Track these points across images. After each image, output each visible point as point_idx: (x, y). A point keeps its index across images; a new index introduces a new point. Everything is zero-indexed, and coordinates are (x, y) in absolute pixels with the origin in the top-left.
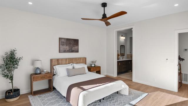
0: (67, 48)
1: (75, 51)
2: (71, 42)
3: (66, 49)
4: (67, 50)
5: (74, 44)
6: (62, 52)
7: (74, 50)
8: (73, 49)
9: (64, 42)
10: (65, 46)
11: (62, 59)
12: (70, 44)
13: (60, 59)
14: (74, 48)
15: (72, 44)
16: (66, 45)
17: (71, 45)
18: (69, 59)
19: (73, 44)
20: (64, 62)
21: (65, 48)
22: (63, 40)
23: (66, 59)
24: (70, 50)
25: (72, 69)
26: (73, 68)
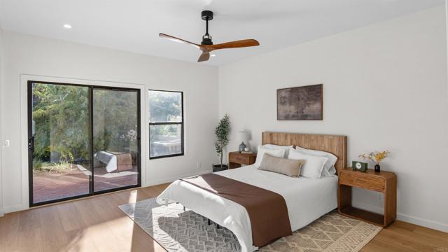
0: (292, 109)
1: (310, 116)
2: (302, 96)
3: (290, 111)
4: (293, 113)
5: (308, 98)
6: (282, 118)
7: (309, 113)
8: (307, 110)
9: (284, 98)
10: (288, 105)
11: (278, 134)
12: (299, 99)
13: (275, 133)
14: (307, 108)
15: (302, 99)
16: (290, 104)
17: (302, 102)
18: (292, 134)
19: (305, 98)
20: (282, 140)
21: (288, 110)
22: (283, 94)
23: (286, 135)
24: (299, 114)
25: (279, 158)
26: (286, 156)
